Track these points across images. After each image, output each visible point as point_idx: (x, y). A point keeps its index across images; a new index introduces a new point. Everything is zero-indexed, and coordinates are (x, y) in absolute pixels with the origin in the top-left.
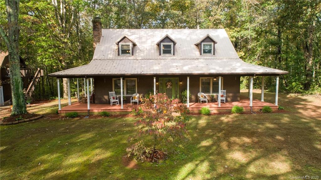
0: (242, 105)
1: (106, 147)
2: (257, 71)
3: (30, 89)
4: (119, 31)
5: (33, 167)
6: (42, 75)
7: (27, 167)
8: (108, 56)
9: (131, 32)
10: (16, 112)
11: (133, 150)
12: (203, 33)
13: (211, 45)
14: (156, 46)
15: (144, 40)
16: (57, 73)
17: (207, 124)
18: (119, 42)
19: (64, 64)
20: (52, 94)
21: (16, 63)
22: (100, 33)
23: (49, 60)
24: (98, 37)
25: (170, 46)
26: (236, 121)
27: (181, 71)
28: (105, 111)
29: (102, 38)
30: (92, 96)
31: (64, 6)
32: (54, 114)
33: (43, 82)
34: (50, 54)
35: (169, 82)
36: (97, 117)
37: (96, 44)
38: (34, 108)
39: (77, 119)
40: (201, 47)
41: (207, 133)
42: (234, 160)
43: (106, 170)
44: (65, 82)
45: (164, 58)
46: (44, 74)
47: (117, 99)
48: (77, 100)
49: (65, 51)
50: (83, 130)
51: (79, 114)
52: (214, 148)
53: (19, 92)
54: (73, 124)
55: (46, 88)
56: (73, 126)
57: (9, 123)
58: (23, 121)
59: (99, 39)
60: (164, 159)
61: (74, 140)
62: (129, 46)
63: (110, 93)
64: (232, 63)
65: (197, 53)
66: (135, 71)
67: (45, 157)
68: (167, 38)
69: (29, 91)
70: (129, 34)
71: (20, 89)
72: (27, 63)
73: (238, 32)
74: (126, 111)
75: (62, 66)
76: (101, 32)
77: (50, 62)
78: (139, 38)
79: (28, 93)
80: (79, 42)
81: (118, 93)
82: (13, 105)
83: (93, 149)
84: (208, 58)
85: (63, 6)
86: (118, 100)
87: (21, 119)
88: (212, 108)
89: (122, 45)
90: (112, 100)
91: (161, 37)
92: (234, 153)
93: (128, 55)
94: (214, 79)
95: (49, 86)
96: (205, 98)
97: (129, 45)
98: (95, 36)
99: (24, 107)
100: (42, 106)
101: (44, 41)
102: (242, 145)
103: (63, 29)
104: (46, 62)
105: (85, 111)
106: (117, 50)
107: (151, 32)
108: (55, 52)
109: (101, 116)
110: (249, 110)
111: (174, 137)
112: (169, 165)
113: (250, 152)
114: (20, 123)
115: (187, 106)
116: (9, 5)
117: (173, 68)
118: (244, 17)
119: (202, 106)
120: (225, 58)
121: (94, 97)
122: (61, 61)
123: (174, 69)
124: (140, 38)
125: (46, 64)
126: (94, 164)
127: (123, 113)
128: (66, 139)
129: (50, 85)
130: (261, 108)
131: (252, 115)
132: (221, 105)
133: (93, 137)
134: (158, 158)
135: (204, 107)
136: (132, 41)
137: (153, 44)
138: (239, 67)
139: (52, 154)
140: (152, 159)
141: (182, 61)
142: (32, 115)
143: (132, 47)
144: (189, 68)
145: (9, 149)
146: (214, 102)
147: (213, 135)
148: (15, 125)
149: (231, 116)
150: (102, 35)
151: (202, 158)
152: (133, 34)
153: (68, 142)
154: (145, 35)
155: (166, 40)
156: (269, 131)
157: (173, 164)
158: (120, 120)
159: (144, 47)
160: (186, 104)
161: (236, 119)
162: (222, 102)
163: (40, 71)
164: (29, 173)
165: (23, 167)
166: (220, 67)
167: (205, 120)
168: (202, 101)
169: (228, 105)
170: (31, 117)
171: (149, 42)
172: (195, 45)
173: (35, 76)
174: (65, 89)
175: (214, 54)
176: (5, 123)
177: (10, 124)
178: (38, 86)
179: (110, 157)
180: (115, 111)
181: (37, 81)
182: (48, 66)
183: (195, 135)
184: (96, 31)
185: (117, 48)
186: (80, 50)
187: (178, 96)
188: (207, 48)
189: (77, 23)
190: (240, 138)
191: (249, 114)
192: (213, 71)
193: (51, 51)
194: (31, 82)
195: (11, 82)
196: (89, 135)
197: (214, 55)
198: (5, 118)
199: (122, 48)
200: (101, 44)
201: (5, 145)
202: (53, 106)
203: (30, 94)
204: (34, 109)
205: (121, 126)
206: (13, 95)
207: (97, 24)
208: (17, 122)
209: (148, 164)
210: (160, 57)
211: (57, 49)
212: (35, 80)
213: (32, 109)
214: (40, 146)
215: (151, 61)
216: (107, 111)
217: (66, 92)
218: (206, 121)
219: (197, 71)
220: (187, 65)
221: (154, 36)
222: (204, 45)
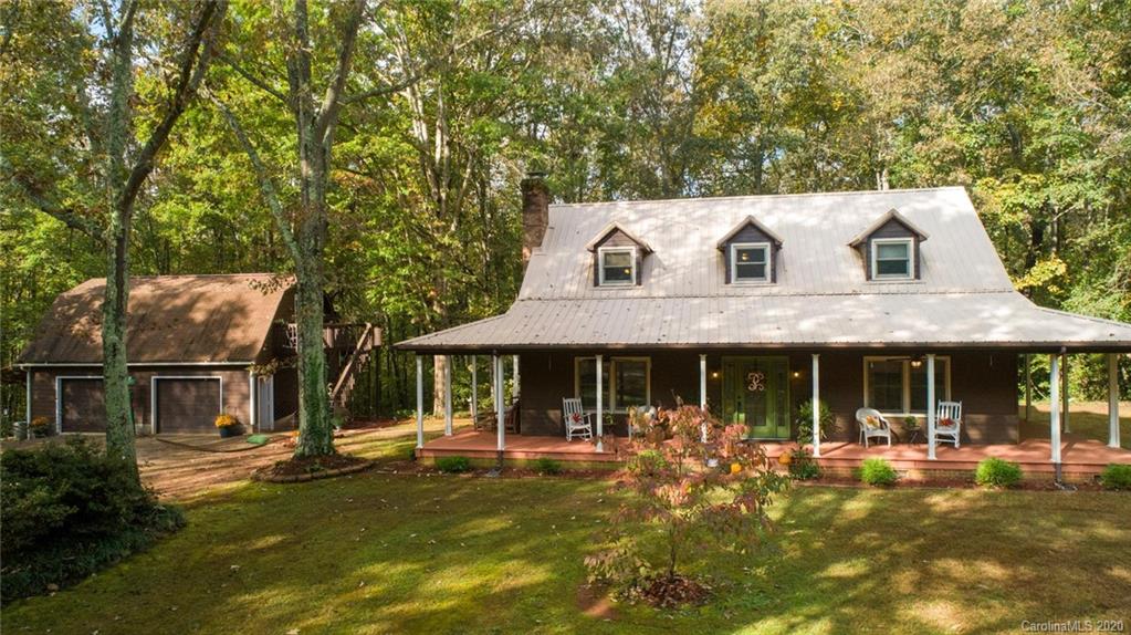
0: (1021, 457)
1: (535, 557)
2: (1073, 333)
3: (342, 386)
4: (600, 209)
5: (347, 590)
6: (378, 342)
7: (333, 588)
8: (563, 287)
9: (637, 212)
10: (307, 449)
11: (602, 562)
12: (882, 204)
13: (905, 246)
14: (715, 253)
15: (677, 233)
16: (415, 341)
17: (870, 515)
18: (597, 246)
19: (438, 311)
20: (401, 402)
21: (315, 311)
22: (544, 219)
23: (397, 300)
24: (537, 229)
25: (759, 254)
26: (983, 510)
27: (791, 335)
28: (548, 457)
29: (548, 231)
30: (514, 409)
31: (446, 138)
32: (403, 460)
33: (378, 364)
34: (403, 283)
35: (755, 371)
36: (524, 475)
37: (531, 252)
38: (350, 440)
39: (466, 476)
40: (869, 252)
41: (858, 540)
42: (921, 624)
43: (527, 616)
44: (440, 364)
45: (739, 291)
46: (383, 337)
47: (586, 422)
48: (470, 422)
49: (445, 271)
50: (480, 508)
51: (474, 463)
52: (869, 585)
53: (319, 392)
54: (455, 490)
55: (384, 380)
56: (454, 496)
57: (290, 478)
58: (323, 473)
59: (540, 237)
60: (697, 603)
61: (453, 532)
62: (627, 257)
63: (565, 401)
64: (978, 306)
65: (855, 272)
66: (642, 334)
67: (377, 568)
68: (750, 229)
69: (340, 392)
70: (633, 217)
71: (321, 385)
72: (337, 307)
73: (1037, 189)
74: (609, 459)
75: (432, 318)
76: (546, 214)
77: (401, 305)
78: (660, 230)
79: (338, 397)
80: (486, 241)
81: (589, 403)
82: (301, 428)
83: (502, 560)
84: (893, 288)
85: (442, 140)
86: (589, 425)
87: (318, 469)
88: (905, 463)
89: (606, 255)
90: (572, 426)
91: (732, 223)
92: (931, 605)
93: (625, 283)
94: (914, 364)
95: (394, 377)
96: (882, 428)
97: (628, 254)
98: (529, 228)
99: (327, 437)
100: (372, 435)
101: (387, 243)
102: (968, 587)
103: (440, 207)
104: (390, 307)
105: (488, 456)
106: (592, 269)
107: (702, 208)
108: (414, 275)
109: (534, 471)
110: (1047, 476)
111: (720, 534)
112: (708, 618)
113: (989, 607)
114: (316, 478)
115: (813, 452)
116: (307, 158)
117: (766, 326)
118: (1057, 133)
119: (869, 453)
120: (958, 290)
121: (518, 413)
122: (430, 303)
123: (769, 329)
124: (665, 229)
125: (389, 310)
126: (497, 596)
127: (601, 466)
128: (432, 530)
129: (397, 374)
130: (1099, 471)
131: (1056, 493)
132: (937, 455)
133: (506, 530)
134: (680, 599)
135: (875, 458)
136: (637, 239)
137: (705, 248)
138: (1006, 320)
139: (394, 564)
140: (662, 598)
141: (798, 303)
142: (345, 458)
143: (637, 259)
144: (820, 325)
145: (289, 543)
146: (914, 443)
147: (881, 547)
148: (304, 484)
149: (968, 493)
150: (550, 224)
151: (815, 609)
152: (645, 215)
153: (435, 538)
154: (683, 219)
155: (746, 235)
156: (1095, 548)
157: (719, 617)
158: (588, 487)
159: (676, 257)
160: (809, 446)
161: (984, 504)
162: (945, 442)
163: (371, 332)
164: (338, 601)
165: (323, 587)
166: (932, 322)
167: (871, 500)
168: (869, 438)
169: (965, 454)
170: (344, 465)
171: (694, 238)
172: (850, 245)
173: (359, 347)
174: (438, 386)
175: (917, 276)
176: (279, 478)
177: (291, 482)
178: (365, 376)
179: (544, 583)
180: (579, 458)
181: (364, 361)
182: (395, 315)
183: (818, 545)
184: (532, 212)
185: (593, 262)
186: (488, 265)
187: (787, 416)
188: (890, 256)
189: (484, 184)
190: (970, 565)
191: (1047, 490)
192: (902, 336)
193: (405, 271)
194: (346, 364)
195: (300, 364)
196: (494, 524)
197: (917, 281)
198: (278, 464)
199: (606, 262)
200: (544, 252)
201: (282, 534)
202: (404, 436)
203: (344, 397)
204: (350, 444)
205: (593, 503)
206: (301, 401)
207: (536, 192)
208: (309, 476)
209: (648, 610)
210: (729, 289)
211: (421, 267)
212: (357, 358)
213: (345, 445)
214: (364, 541)
215: (696, 301)
216: (554, 457)
217: (440, 395)
218: (870, 505)
219: (844, 334)
220: (814, 314)
221: (710, 220)
222: (879, 246)
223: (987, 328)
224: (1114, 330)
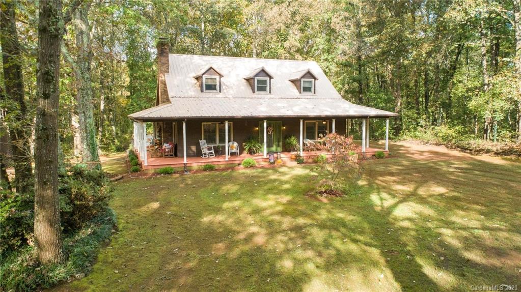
8: (187, 92)
13: (311, 82)
14: (244, 81)
18: (203, 75)
24: (166, 65)
25: (266, 82)
28: (207, 164)
35: (270, 126)
37: (164, 75)
40: (301, 83)
45: (259, 96)
63: (200, 141)
65: (295, 91)
68: (262, 72)
74: (231, 163)
84: (309, 97)
89: (207, 79)
93: (214, 91)
94: (324, 123)
97: (215, 79)
105: (181, 166)
109: (205, 170)
110: (361, 156)
115: (300, 154)
117: (283, 110)
123: (285, 111)
127: (228, 166)
130: (373, 154)
137: (239, 78)
143: (219, 81)
155: (261, 74)
172: (290, 80)
175: (315, 93)
180: (219, 163)
184: (163, 56)
187: (281, 144)
188: (307, 85)
199: (206, 83)
200: (170, 76)
207: (166, 47)
210: (255, 95)
215: (248, 100)
222: (304, 81)
223: (348, 111)
224: (377, 112)
